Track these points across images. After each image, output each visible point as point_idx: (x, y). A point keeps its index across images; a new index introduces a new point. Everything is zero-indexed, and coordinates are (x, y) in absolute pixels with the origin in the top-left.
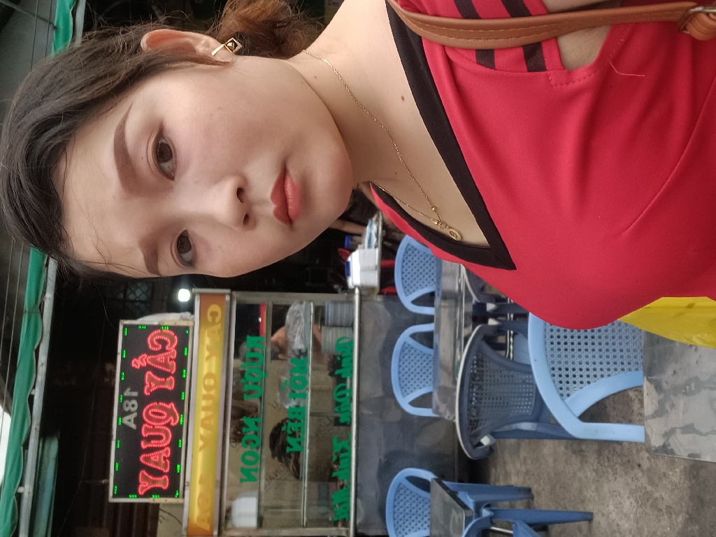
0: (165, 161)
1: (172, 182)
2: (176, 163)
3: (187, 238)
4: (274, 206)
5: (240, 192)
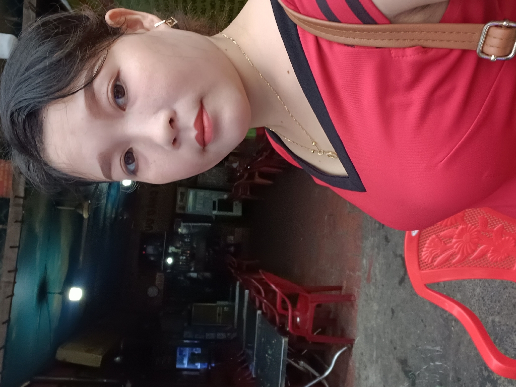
4: (195, 132)
5: (171, 121)
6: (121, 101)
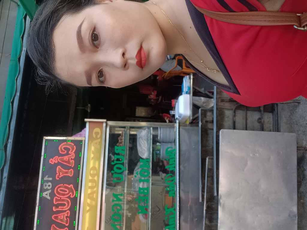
0: (96, 41)
1: (98, 49)
2: (100, 42)
3: (102, 72)
4: (136, 60)
5: (124, 54)
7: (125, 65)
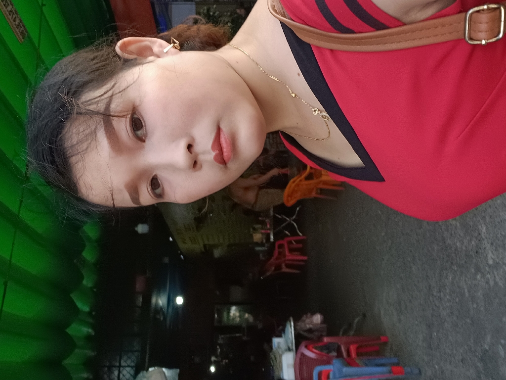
0: (138, 130)
2: (146, 130)
3: (157, 180)
4: (214, 154)
5: (190, 147)
6: (139, 133)
7: (195, 164)
